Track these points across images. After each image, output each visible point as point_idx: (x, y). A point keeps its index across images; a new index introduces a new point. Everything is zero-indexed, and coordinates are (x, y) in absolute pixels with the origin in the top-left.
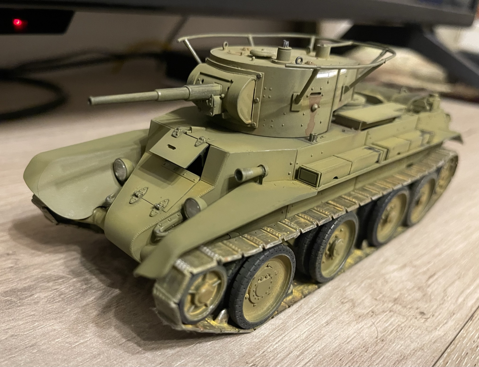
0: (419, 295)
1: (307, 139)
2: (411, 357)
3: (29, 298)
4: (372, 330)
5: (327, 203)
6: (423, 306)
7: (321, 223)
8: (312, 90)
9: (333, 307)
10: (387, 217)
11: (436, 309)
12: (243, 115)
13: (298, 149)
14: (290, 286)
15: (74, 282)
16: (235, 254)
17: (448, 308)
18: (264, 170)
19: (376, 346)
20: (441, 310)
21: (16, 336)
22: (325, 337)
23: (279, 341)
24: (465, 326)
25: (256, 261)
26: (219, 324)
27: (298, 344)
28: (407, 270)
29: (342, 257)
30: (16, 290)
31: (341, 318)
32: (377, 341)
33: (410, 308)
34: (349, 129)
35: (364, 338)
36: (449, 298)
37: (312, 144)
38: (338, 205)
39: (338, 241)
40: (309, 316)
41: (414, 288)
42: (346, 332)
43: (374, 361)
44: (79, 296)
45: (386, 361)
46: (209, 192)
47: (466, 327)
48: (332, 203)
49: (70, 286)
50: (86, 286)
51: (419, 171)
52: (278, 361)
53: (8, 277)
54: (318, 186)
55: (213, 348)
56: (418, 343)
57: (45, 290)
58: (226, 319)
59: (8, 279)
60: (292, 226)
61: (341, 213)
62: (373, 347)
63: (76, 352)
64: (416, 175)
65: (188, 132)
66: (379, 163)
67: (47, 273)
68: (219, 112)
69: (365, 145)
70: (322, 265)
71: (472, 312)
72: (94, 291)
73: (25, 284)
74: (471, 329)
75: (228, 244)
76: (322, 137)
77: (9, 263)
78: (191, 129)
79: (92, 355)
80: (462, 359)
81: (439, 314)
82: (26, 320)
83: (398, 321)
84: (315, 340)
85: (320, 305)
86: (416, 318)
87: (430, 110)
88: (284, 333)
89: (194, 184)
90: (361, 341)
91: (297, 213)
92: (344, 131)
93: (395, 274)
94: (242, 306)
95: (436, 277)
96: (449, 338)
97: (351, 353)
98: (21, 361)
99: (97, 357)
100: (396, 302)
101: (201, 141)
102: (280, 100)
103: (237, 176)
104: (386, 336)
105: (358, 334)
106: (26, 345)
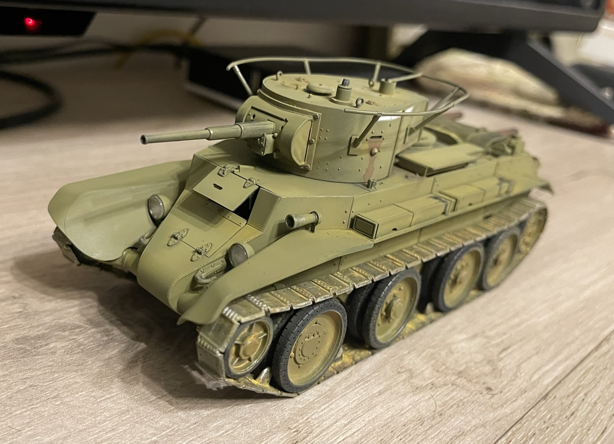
0: (488, 369)
1: (365, 185)
2: (471, 434)
3: (45, 348)
4: (430, 403)
5: (386, 257)
6: (491, 381)
7: (376, 279)
8: (372, 133)
9: (388, 376)
10: (456, 277)
11: (506, 385)
12: (296, 156)
13: (354, 196)
14: (340, 348)
15: (93, 332)
16: (283, 306)
17: (519, 386)
18: (316, 217)
19: (432, 420)
20: (512, 387)
21: (36, 386)
22: (377, 407)
23: (325, 409)
24: (537, 405)
25: (305, 315)
26: (260, 383)
27: (346, 413)
28: (478, 340)
29: (402, 321)
30: (28, 338)
31: (396, 389)
32: (435, 414)
33: (476, 383)
34: (413, 175)
35: (420, 411)
36: (523, 374)
37: (370, 191)
38: (397, 260)
39: (396, 300)
40: (360, 385)
41: (482, 361)
42: (400, 404)
43: (429, 435)
44: (101, 348)
45: (442, 435)
46: (257, 238)
47: (537, 407)
48: (391, 257)
49: (89, 336)
50: (107, 337)
51: (496, 225)
52: (323, 428)
53: (18, 323)
54: (375, 238)
55: (252, 411)
56: (481, 420)
57: (62, 340)
58: (268, 379)
59: (19, 325)
60: (345, 280)
61: (401, 269)
62: (430, 421)
63: (102, 406)
64: (493, 229)
65: (236, 171)
66: (446, 215)
67: (61, 321)
68: (270, 151)
69: (431, 193)
70: (377, 328)
71: (547, 392)
72: (116, 344)
73: (38, 331)
74: (542, 409)
75: (276, 294)
76: (382, 183)
77: (16, 308)
78: (239, 168)
79: (120, 411)
80: (527, 439)
81: (509, 391)
82: (45, 370)
83: (461, 396)
84: (365, 410)
85: (373, 373)
86: (481, 393)
87: (512, 154)
88: (331, 400)
89: (240, 228)
90: (417, 414)
91: (350, 266)
92: (407, 177)
93: (463, 344)
94: (287, 364)
95: (510, 350)
96: (516, 416)
97: (404, 425)
98: (44, 412)
99: (126, 413)
100: (461, 375)
101: (251, 183)
102: (338, 143)
103: (287, 222)
104: (445, 410)
105: (414, 406)
106: (48, 396)
